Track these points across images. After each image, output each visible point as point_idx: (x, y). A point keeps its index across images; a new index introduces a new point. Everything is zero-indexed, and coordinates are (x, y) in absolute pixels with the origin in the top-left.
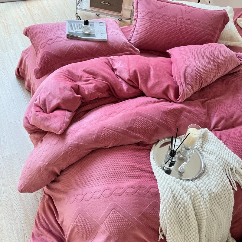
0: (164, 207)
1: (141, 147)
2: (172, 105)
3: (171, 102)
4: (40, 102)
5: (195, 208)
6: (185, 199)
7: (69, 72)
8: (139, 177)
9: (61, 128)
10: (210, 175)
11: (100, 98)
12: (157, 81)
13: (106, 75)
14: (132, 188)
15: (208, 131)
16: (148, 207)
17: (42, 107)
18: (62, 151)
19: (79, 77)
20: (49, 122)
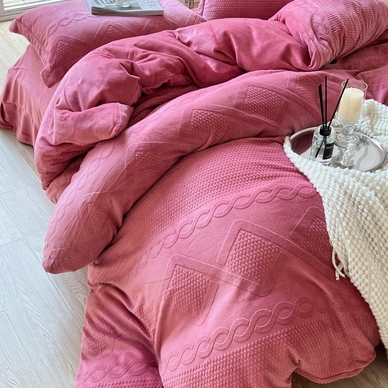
0: (332, 212)
4: (66, 99)
7: (110, 50)
8: (275, 177)
9: (115, 124)
11: (172, 84)
12: (266, 43)
13: (176, 47)
14: (266, 193)
15: (376, 102)
16: (303, 218)
17: (71, 107)
18: (124, 162)
19: (129, 55)
20: (91, 121)
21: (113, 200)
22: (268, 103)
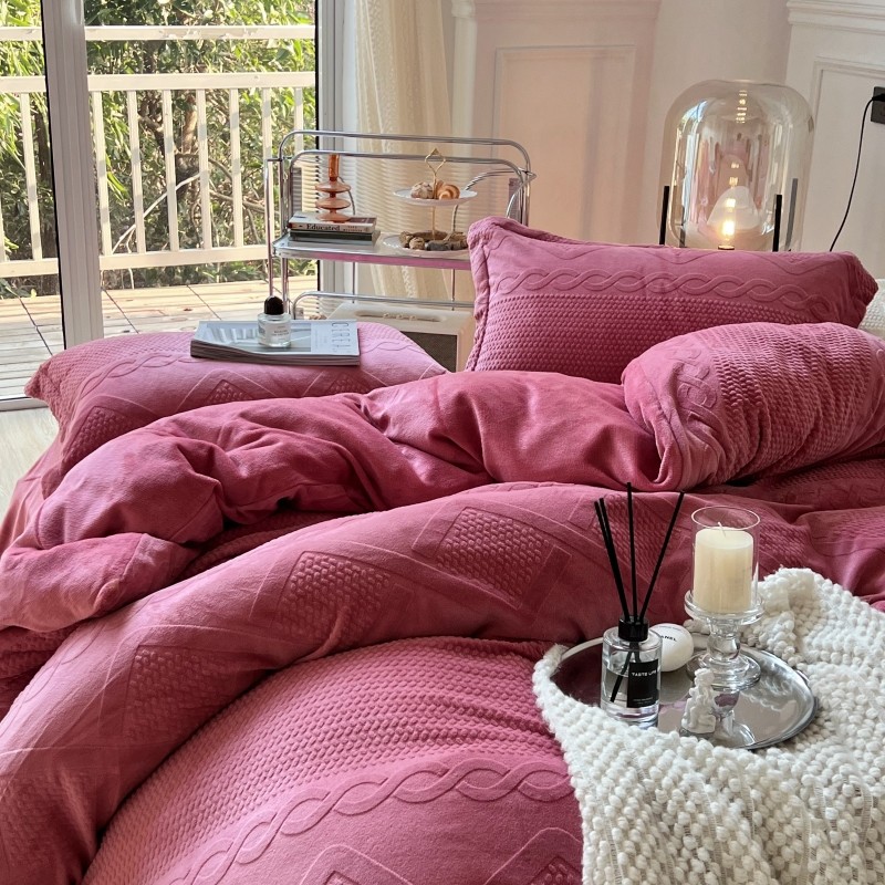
0: (598, 844)
4: (37, 523)
6: (714, 807)
7: (181, 425)
8: (471, 736)
9: (108, 577)
10: (846, 734)
12: (554, 422)
14: (428, 776)
15: (818, 577)
18: (105, 674)
19: (221, 435)
20: (62, 570)
21: (63, 774)
22: (505, 552)
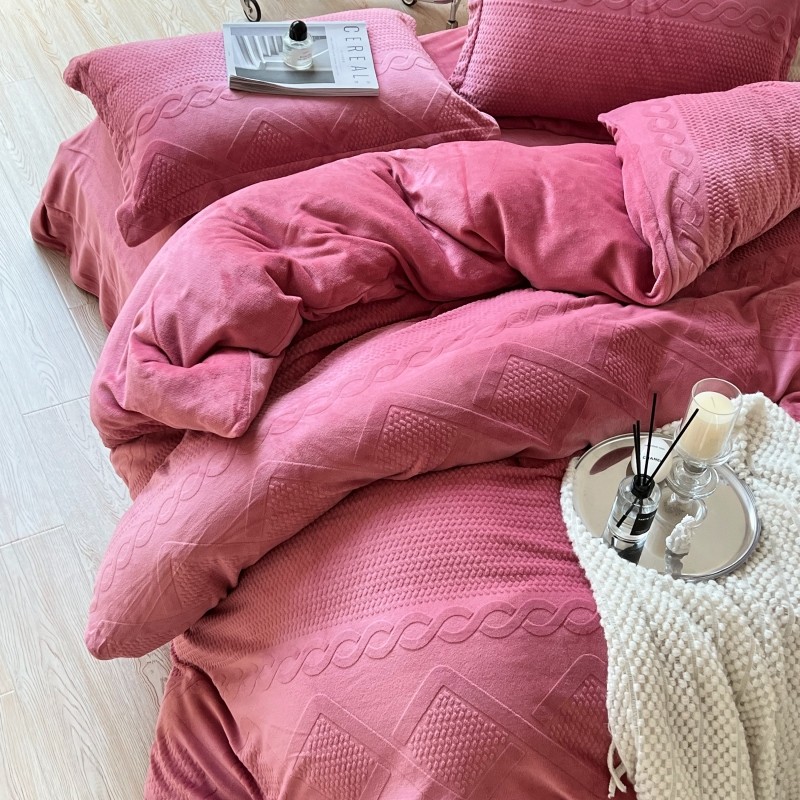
0: (620, 676)
1: (526, 470)
2: (631, 314)
3: (624, 304)
4: (154, 326)
5: (734, 677)
6: (696, 644)
7: (251, 214)
8: (526, 574)
9: (238, 416)
10: (780, 557)
11: (368, 304)
12: (569, 230)
13: (384, 219)
14: (502, 614)
15: (768, 401)
16: (565, 678)
17: (162, 346)
18: (247, 496)
19: (288, 231)
20: (195, 397)
22: (542, 399)
